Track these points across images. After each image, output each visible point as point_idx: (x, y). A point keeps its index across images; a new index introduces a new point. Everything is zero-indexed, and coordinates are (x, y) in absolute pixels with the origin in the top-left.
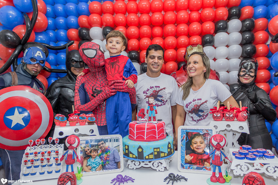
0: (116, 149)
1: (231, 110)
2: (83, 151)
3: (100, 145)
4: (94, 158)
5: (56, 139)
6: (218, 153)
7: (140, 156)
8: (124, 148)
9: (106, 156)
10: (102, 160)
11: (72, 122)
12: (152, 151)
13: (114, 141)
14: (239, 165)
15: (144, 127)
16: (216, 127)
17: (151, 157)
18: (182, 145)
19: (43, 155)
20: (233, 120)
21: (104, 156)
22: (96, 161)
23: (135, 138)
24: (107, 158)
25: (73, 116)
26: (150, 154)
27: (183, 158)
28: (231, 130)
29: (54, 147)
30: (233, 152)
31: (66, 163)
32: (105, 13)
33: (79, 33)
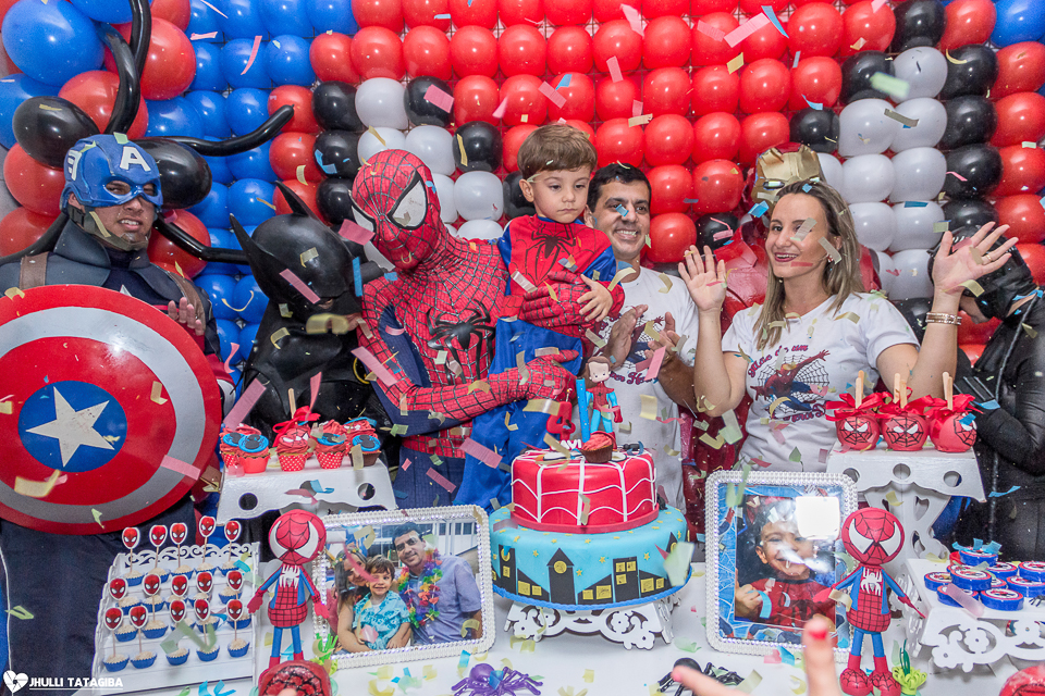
0: (466, 563)
1: (910, 409)
2: (338, 573)
3: (402, 546)
4: (379, 597)
5: (229, 525)
6: (871, 580)
7: (562, 590)
8: (496, 556)
9: (426, 590)
10: (409, 606)
11: (289, 456)
12: (607, 570)
13: (458, 532)
14: (956, 628)
15: (574, 477)
16: (852, 473)
17: (605, 592)
18: (722, 547)
19: (180, 587)
20: (919, 445)
21: (419, 588)
22: (386, 609)
23: (539, 520)
24: (429, 596)
25: (291, 432)
26: (601, 583)
27: (729, 596)
28: (914, 487)
29: (222, 554)
30: (928, 575)
31: (274, 621)
32: (414, 24)
33: (315, 100)
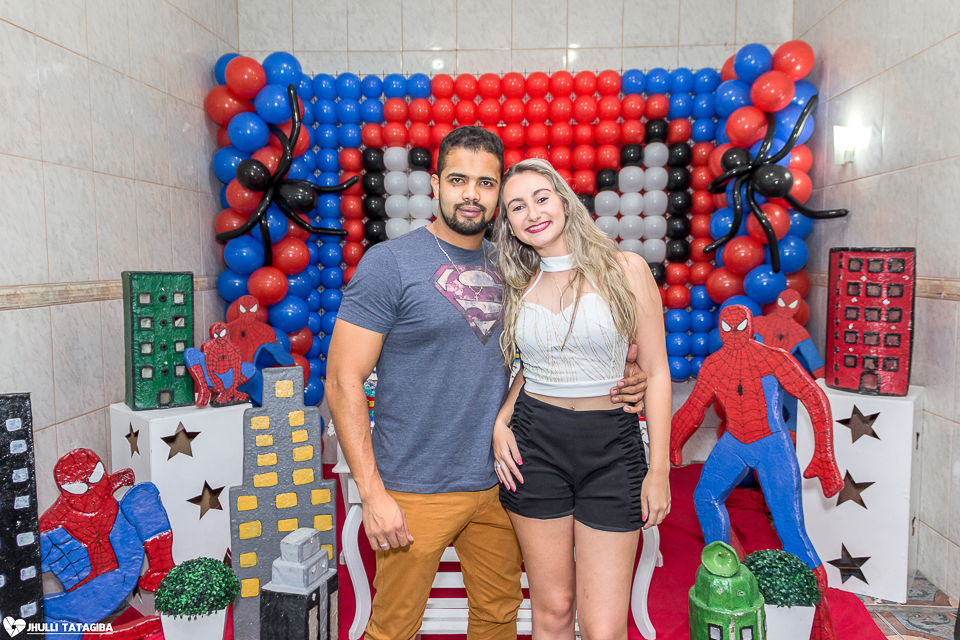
32: (414, 121)
33: (364, 157)
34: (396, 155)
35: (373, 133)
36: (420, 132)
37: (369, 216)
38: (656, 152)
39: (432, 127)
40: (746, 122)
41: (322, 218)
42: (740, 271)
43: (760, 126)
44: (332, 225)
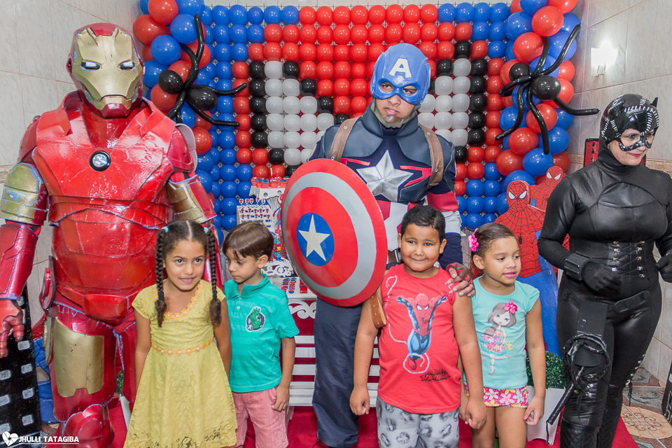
32: (286, 42)
33: (250, 68)
34: (273, 67)
35: (257, 50)
36: (291, 50)
37: (254, 112)
38: (462, 65)
39: (299, 46)
40: (528, 44)
41: (220, 113)
42: (520, 154)
43: (538, 46)
44: (227, 118)
